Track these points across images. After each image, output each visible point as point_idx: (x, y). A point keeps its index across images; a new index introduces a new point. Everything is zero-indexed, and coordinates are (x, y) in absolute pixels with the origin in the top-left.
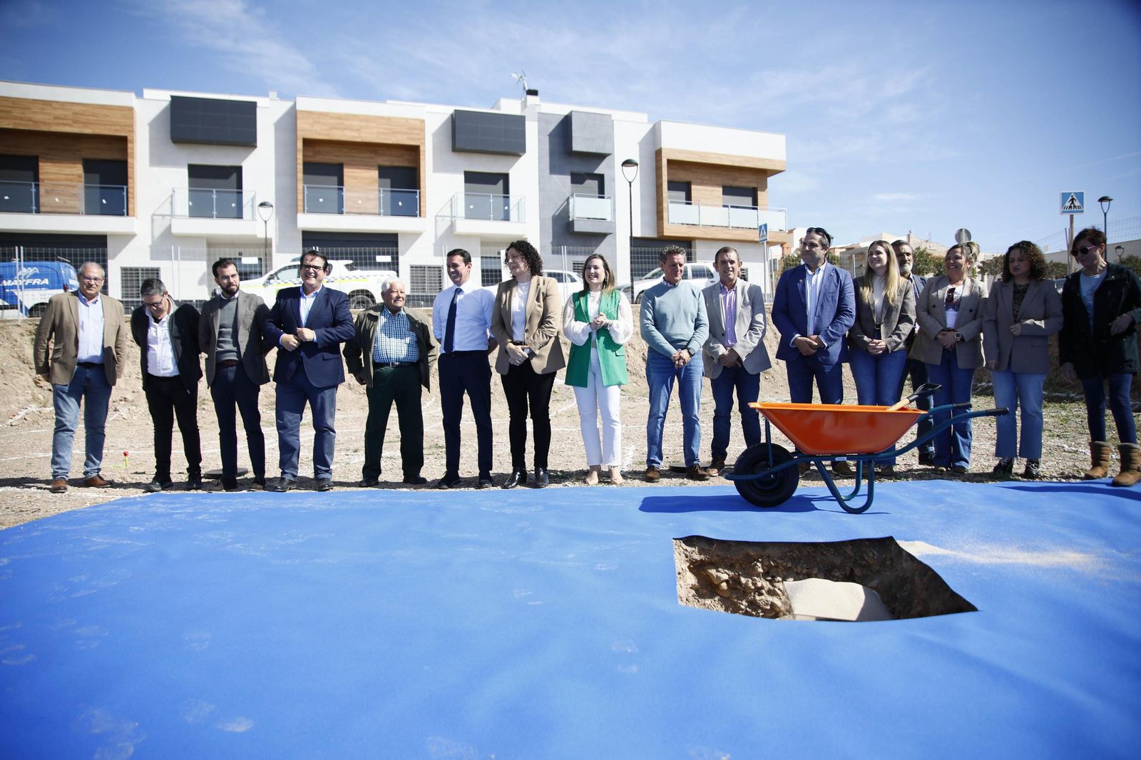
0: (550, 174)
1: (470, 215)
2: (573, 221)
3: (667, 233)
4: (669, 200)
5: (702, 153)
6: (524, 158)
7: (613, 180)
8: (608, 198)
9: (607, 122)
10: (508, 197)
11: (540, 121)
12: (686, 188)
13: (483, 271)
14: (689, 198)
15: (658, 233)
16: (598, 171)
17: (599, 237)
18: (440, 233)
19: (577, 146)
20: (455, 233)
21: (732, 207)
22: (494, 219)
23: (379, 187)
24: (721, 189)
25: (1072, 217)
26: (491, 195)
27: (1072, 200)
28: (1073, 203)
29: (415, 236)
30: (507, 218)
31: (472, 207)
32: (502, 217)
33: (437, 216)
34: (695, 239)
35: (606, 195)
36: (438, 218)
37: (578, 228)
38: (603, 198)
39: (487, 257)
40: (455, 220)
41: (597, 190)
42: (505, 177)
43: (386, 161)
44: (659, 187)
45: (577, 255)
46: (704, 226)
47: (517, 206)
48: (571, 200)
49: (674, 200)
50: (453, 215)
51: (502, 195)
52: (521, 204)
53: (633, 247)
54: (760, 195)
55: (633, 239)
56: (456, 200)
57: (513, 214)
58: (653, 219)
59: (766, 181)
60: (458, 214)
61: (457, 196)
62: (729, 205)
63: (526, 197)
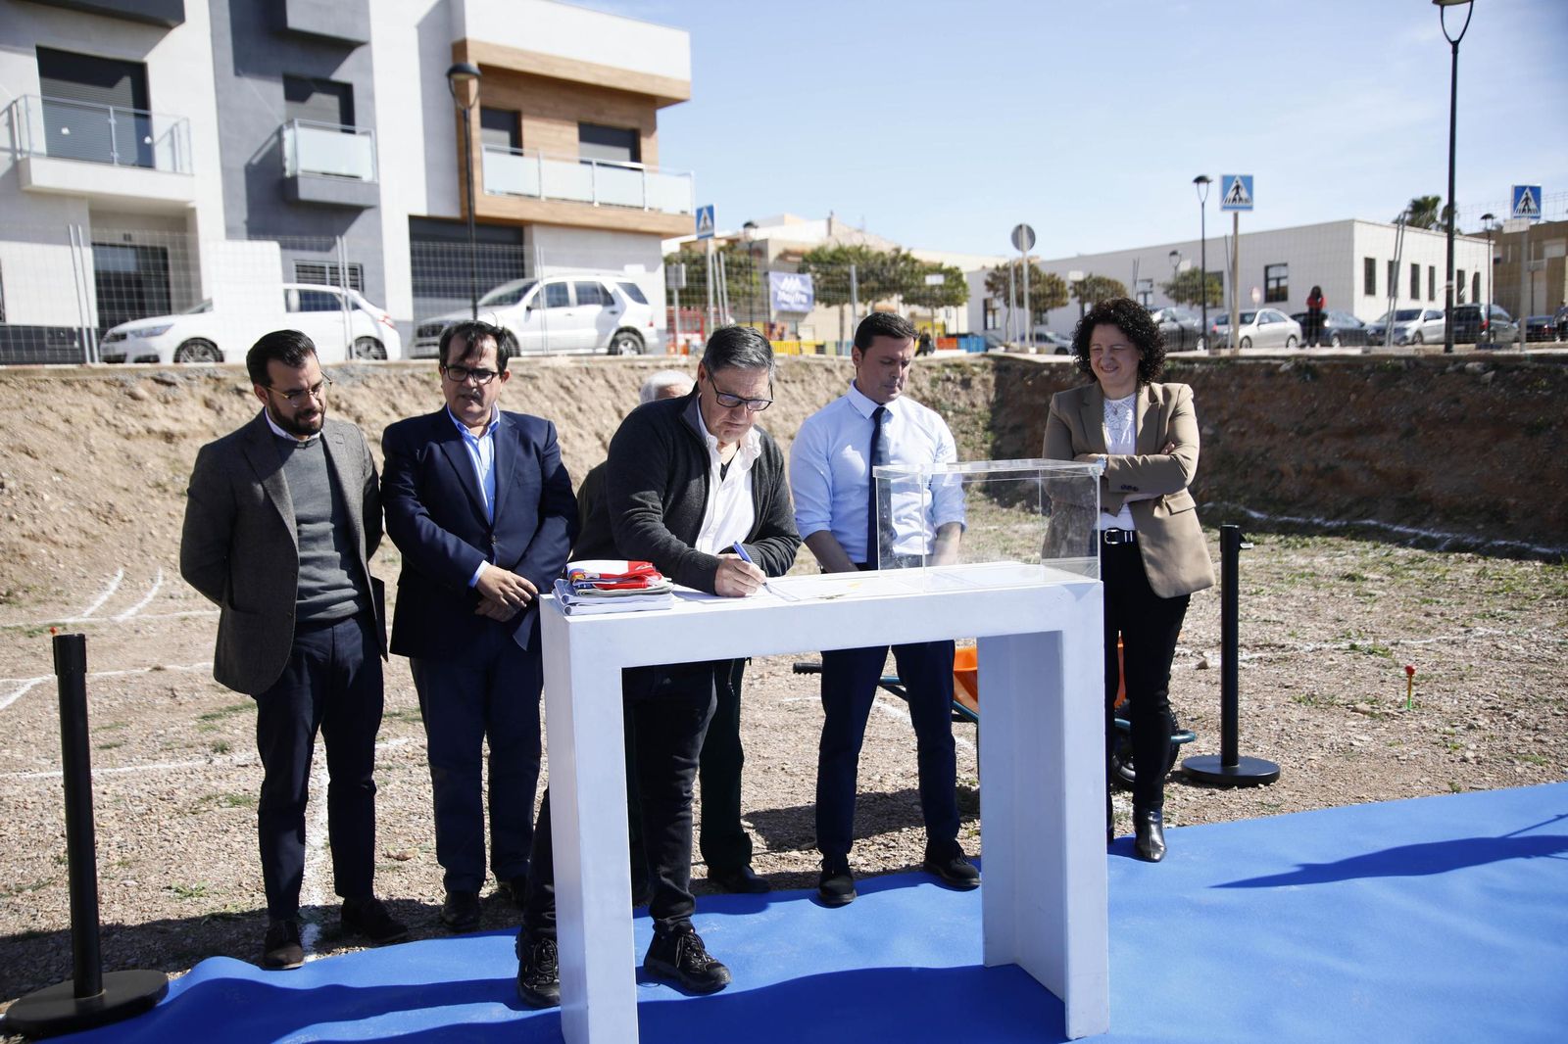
0: (237, 74)
1: (59, 149)
2: (294, 179)
3: (484, 208)
4: (483, 147)
5: (541, 55)
6: (177, 34)
7: (371, 97)
8: (364, 133)
10: (147, 117)
12: (508, 123)
13: (97, 274)
14: (517, 142)
15: (462, 209)
16: (341, 75)
17: (347, 213)
19: (298, 18)
20: (26, 188)
21: (599, 164)
22: (123, 163)
24: (572, 133)
25: (1236, 215)
26: (111, 109)
27: (1237, 187)
28: (1237, 193)
30: (145, 159)
31: (65, 131)
32: (134, 156)
34: (530, 223)
35: (358, 128)
37: (305, 192)
38: (352, 132)
39: (103, 245)
40: (28, 159)
41: (337, 115)
42: (138, 73)
44: (462, 118)
45: (302, 248)
46: (549, 199)
47: (168, 139)
48: (288, 135)
49: (491, 146)
50: (18, 147)
51: (132, 110)
52: (179, 136)
53: (414, 236)
54: (646, 144)
55: (414, 220)
56: (22, 112)
57: (161, 155)
58: (450, 181)
59: (654, 117)
60: (30, 145)
61: (26, 102)
62: (594, 161)
63: (188, 120)
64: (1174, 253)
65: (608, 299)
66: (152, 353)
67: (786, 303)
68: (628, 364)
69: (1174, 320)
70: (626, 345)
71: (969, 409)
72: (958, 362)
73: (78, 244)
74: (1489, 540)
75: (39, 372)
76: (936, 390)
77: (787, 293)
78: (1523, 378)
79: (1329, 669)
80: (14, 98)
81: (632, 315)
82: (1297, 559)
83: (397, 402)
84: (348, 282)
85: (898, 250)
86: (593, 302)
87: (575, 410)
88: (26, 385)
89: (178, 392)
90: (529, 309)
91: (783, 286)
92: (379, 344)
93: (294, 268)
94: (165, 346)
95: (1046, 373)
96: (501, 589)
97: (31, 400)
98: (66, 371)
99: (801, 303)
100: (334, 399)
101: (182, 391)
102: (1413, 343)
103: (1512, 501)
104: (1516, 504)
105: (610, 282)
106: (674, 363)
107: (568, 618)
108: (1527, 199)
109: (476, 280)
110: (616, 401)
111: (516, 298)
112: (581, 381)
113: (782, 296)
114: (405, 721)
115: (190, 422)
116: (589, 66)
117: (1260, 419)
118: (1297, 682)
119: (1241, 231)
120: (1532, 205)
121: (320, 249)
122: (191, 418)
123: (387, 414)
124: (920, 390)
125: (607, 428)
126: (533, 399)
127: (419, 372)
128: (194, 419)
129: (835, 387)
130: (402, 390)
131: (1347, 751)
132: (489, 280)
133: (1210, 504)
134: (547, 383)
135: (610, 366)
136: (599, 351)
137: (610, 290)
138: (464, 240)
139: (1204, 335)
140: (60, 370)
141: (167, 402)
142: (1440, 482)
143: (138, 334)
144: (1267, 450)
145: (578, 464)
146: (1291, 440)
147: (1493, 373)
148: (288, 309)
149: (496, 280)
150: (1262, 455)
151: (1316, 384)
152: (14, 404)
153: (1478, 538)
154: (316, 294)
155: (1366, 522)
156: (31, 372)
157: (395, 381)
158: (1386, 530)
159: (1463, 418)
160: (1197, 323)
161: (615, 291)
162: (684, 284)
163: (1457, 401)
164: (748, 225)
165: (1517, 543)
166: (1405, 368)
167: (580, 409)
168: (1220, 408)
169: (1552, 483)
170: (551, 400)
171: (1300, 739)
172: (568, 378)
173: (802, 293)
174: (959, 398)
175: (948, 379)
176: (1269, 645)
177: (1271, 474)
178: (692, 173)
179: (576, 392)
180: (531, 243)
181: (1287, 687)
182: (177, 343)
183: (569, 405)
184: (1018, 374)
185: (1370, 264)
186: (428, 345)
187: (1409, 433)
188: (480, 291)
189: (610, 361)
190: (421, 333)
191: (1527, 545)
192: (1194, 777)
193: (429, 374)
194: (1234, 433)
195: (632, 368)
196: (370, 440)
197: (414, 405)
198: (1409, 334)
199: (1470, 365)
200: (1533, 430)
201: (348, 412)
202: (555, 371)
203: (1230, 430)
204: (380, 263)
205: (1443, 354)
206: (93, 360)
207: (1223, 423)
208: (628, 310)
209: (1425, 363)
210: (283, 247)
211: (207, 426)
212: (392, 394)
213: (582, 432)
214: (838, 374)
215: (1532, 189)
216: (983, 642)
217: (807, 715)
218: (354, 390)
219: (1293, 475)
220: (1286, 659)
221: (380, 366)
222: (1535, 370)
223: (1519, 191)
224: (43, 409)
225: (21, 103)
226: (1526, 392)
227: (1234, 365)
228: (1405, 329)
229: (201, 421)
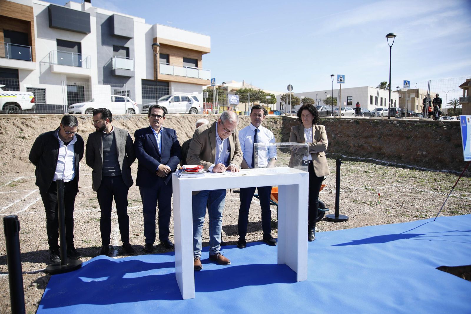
0: (102, 45)
1: (60, 63)
2: (115, 70)
3: (159, 78)
4: (160, 63)
5: (175, 41)
6: (89, 36)
7: (134, 51)
8: (132, 59)
9: (131, 21)
10: (81, 55)
11: (97, 17)
12: (166, 57)
13: (68, 92)
14: (168, 62)
15: (154, 78)
16: (126, 45)
17: (127, 78)
18: (43, 71)
19: (117, 32)
20: (52, 72)
21: (188, 67)
22: (74, 66)
23: (5, 42)
24: (182, 60)
25: (341, 84)
26: (73, 53)
27: (341, 78)
28: (341, 79)
29: (29, 71)
30: (80, 65)
31: (62, 58)
32: (77, 64)
33: (41, 62)
34: (171, 81)
35: (130, 58)
36: (41, 63)
37: (117, 73)
38: (129, 59)
39: (69, 85)
40: (53, 65)
41: (125, 55)
42: (79, 45)
43: (8, 27)
44: (155, 56)
45: (116, 86)
46: (175, 75)
47: (85, 60)
48: (113, 59)
49: (161, 63)
50: (51, 62)
51: (77, 53)
52: (88, 59)
53: (143, 84)
54: (199, 63)
55: (143, 80)
56: (52, 54)
57: (84, 64)
58: (152, 71)
59: (202, 56)
60: (54, 62)
61: (53, 52)
62: (187, 67)
63: (90, 56)
64: (326, 93)
65: (189, 100)
66: (80, 111)
67: (232, 102)
68: (194, 116)
69: (325, 109)
70: (193, 111)
71: (276, 129)
72: (274, 117)
73: (64, 85)
74: (397, 164)
75: (53, 116)
76: (268, 124)
77: (233, 100)
78: (406, 126)
79: (360, 194)
80: (51, 51)
81: (195, 104)
82: (353, 167)
83: (137, 124)
84: (127, 95)
85: (260, 90)
86: (185, 101)
87: (181, 127)
88: (50, 119)
89: (86, 121)
90: (170, 102)
91: (232, 98)
92: (133, 110)
93: (114, 91)
94: (83, 110)
95: (295, 121)
96: (163, 170)
97: (52, 122)
98: (60, 115)
99: (236, 102)
100: (122, 123)
101: (87, 120)
102: (381, 116)
103: (403, 154)
104: (404, 155)
105: (190, 96)
106: (205, 116)
107: (179, 179)
108: (407, 84)
109: (157, 95)
110: (191, 125)
111: (167, 99)
112: (182, 120)
113: (231, 100)
114: (138, 202)
115: (88, 128)
116: (186, 44)
117: (345, 133)
118: (353, 197)
119: (342, 88)
120: (408, 85)
121: (120, 87)
122: (88, 127)
123: (135, 127)
124: (264, 124)
125: (188, 131)
126: (170, 124)
127: (143, 117)
128: (89, 127)
129: (244, 123)
130: (139, 121)
131: (364, 214)
132: (161, 95)
133: (333, 153)
134: (174, 120)
135: (189, 116)
136: (186, 113)
137: (190, 98)
138: (155, 85)
139: (332, 113)
140: (58, 115)
141: (83, 123)
142: (387, 150)
143: (77, 107)
144: (347, 141)
145: (181, 140)
146: (353, 138)
147: (399, 124)
148: (112, 101)
149: (162, 95)
150: (346, 142)
151: (359, 125)
152: (48, 123)
153: (395, 163)
154: (119, 98)
155: (370, 159)
156: (52, 116)
157: (137, 119)
158: (374, 161)
159: (392, 134)
160: (331, 110)
161: (191, 98)
162: (208, 97)
163: (391, 130)
164: (223, 83)
165: (404, 164)
166: (379, 122)
167: (182, 127)
168: (336, 131)
169: (412, 150)
170: (175, 124)
171: (354, 211)
172: (179, 119)
173: (236, 100)
174: (274, 126)
175: (271, 122)
176: (346, 188)
177: (348, 147)
178: (210, 70)
179: (181, 123)
180: (171, 86)
181: (351, 198)
182: (86, 109)
183: (179, 125)
184: (288, 121)
185: (371, 97)
186: (145, 110)
187: (380, 138)
188: (158, 98)
189: (189, 115)
190: (144, 108)
191: (406, 165)
192: (329, 219)
193: (145, 117)
194: (339, 137)
195: (195, 117)
196: (131, 133)
197: (142, 125)
198: (380, 114)
199: (394, 122)
200: (408, 138)
201: (126, 126)
202: (176, 117)
203: (338, 136)
204: (135, 90)
205: (388, 119)
206: (66, 113)
207: (337, 134)
208: (194, 103)
209: (384, 121)
210: (111, 86)
211: (92, 129)
212: (136, 122)
213: (182, 132)
214: (244, 119)
215: (408, 81)
216: (279, 186)
217: (236, 203)
218: (127, 121)
219: (353, 147)
220: (350, 191)
221: (134, 115)
222: (409, 124)
223: (405, 82)
224: (54, 124)
225: (52, 52)
226: (406, 129)
227: (340, 120)
228: (379, 113)
229: (91, 128)
